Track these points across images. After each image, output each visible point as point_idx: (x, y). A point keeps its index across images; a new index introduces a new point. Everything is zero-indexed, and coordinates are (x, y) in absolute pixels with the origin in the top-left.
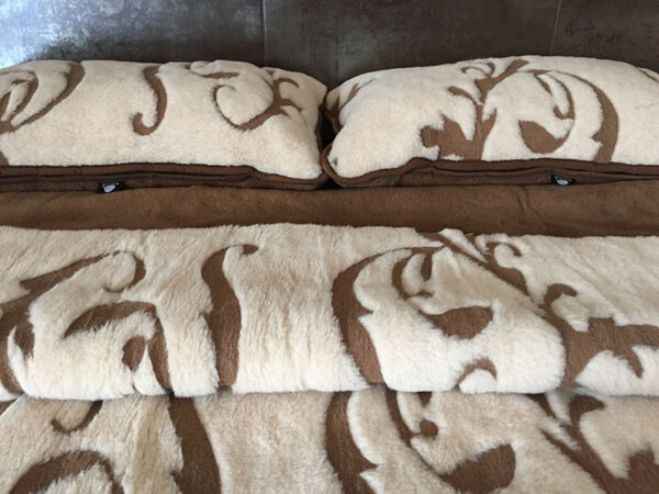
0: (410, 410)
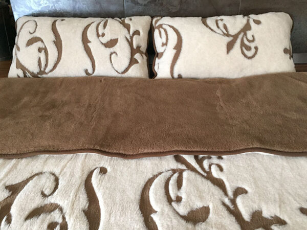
0: (173, 191)
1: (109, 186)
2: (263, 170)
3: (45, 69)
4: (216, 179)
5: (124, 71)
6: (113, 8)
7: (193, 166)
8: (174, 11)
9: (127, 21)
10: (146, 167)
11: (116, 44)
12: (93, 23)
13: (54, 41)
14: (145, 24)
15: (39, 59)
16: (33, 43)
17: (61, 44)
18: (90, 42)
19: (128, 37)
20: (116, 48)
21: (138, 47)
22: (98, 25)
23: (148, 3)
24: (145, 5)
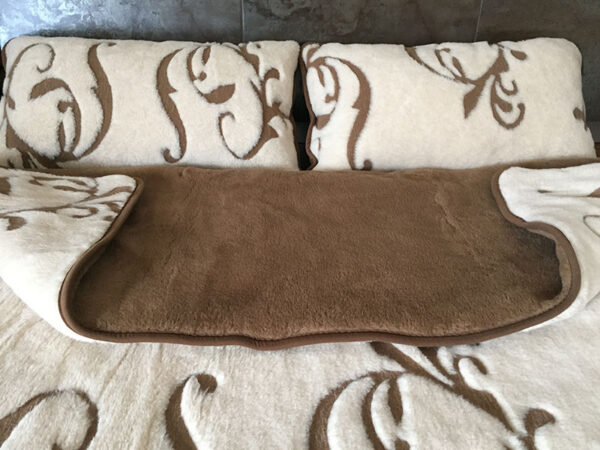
0: (385, 428)
1: (227, 421)
2: (575, 367)
3: (73, 149)
4: (477, 392)
5: (250, 152)
6: (219, 24)
7: (416, 364)
8: (346, 31)
9: (251, 48)
10: (310, 369)
11: (230, 96)
12: (177, 51)
13: (93, 88)
14: (288, 56)
15: (61, 127)
16: (45, 93)
17: (110, 94)
18: (174, 91)
19: (257, 83)
20: (231, 105)
21: (277, 104)
22: (191, 55)
23: (292, 14)
24: (286, 19)
